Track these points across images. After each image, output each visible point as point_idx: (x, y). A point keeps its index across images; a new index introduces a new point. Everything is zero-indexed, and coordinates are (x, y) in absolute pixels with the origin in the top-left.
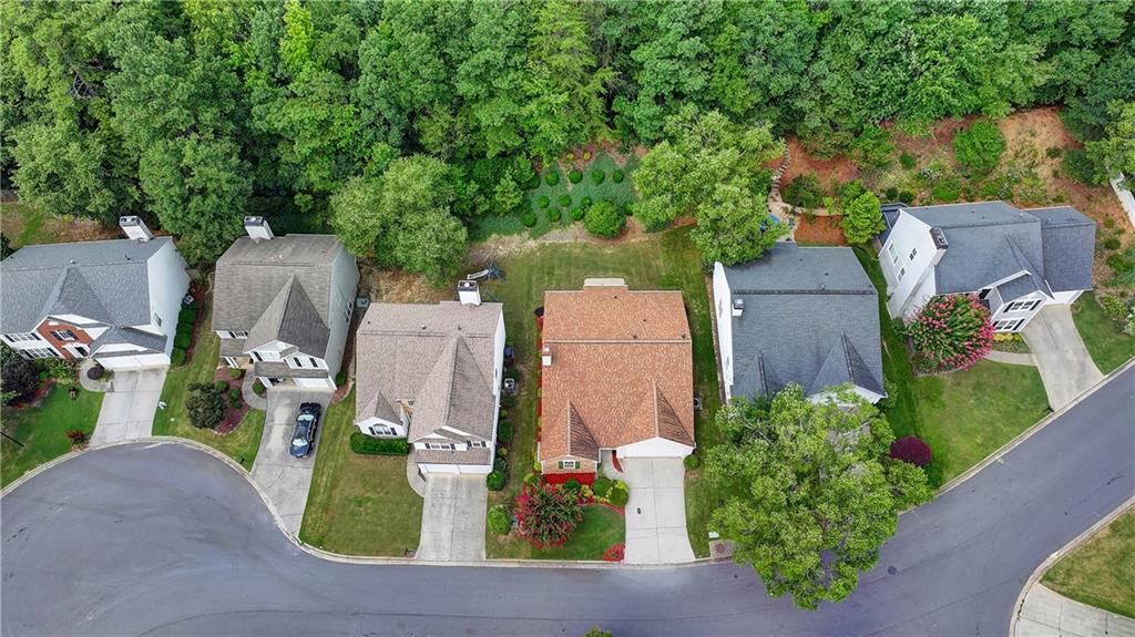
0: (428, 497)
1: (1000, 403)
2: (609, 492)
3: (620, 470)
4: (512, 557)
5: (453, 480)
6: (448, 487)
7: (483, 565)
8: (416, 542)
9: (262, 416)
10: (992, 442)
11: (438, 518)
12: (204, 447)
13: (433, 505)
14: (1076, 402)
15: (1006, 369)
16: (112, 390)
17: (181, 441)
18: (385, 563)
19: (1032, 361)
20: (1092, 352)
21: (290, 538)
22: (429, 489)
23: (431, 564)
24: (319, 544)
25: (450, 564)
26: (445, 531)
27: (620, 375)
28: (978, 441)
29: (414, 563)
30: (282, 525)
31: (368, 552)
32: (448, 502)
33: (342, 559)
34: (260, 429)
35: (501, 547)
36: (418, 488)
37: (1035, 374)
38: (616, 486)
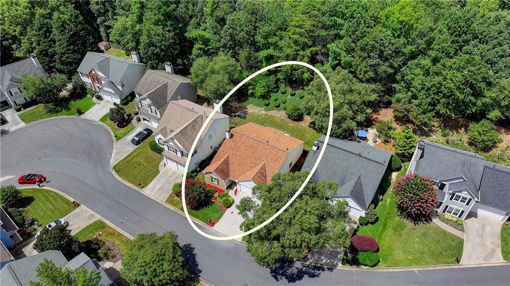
0: (161, 172)
1: (433, 247)
2: (224, 199)
3: (236, 195)
4: (174, 206)
5: (174, 171)
6: (171, 172)
7: (162, 203)
8: (147, 185)
9: (133, 128)
10: (417, 261)
11: (160, 181)
12: (110, 130)
13: (161, 176)
14: (479, 266)
15: (445, 233)
16: (99, 104)
17: (105, 125)
18: (132, 187)
19: (463, 236)
20: (503, 247)
21: (111, 166)
22: (164, 170)
23: (146, 195)
24: (117, 172)
25: (152, 198)
26: (158, 187)
28: (409, 257)
29: (141, 192)
30: (112, 161)
31: (129, 181)
32: (167, 177)
33: (120, 179)
34: (129, 131)
35: (173, 201)
36: (160, 169)
37: (461, 242)
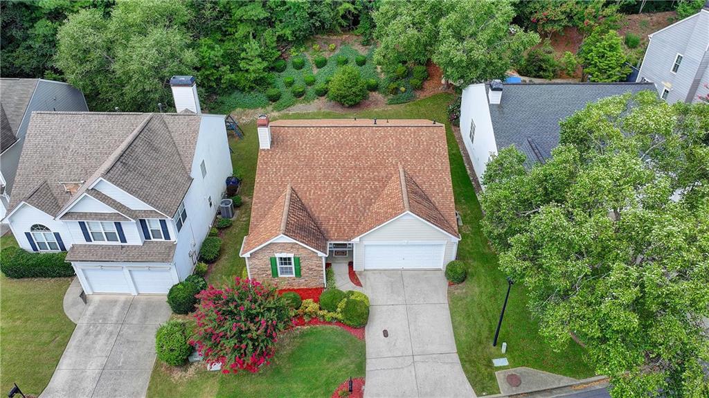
0: (82, 324)
2: (342, 305)
3: (359, 284)
5: (125, 303)
6: (116, 310)
11: (88, 349)
13: (87, 333)
22: (88, 313)
26: (93, 368)
27: (357, 159)
32: (110, 328)
36: (71, 314)
38: (352, 297)
